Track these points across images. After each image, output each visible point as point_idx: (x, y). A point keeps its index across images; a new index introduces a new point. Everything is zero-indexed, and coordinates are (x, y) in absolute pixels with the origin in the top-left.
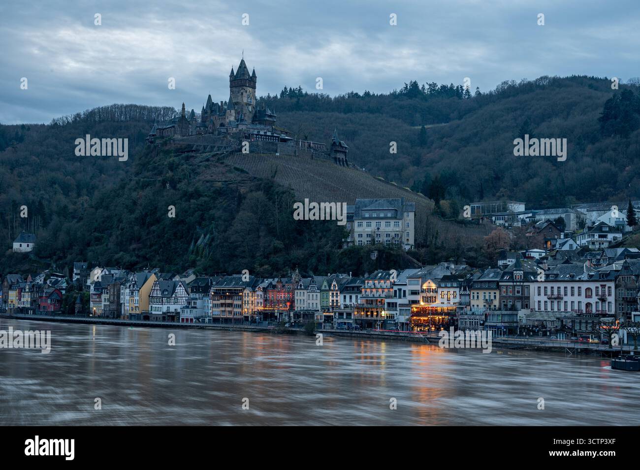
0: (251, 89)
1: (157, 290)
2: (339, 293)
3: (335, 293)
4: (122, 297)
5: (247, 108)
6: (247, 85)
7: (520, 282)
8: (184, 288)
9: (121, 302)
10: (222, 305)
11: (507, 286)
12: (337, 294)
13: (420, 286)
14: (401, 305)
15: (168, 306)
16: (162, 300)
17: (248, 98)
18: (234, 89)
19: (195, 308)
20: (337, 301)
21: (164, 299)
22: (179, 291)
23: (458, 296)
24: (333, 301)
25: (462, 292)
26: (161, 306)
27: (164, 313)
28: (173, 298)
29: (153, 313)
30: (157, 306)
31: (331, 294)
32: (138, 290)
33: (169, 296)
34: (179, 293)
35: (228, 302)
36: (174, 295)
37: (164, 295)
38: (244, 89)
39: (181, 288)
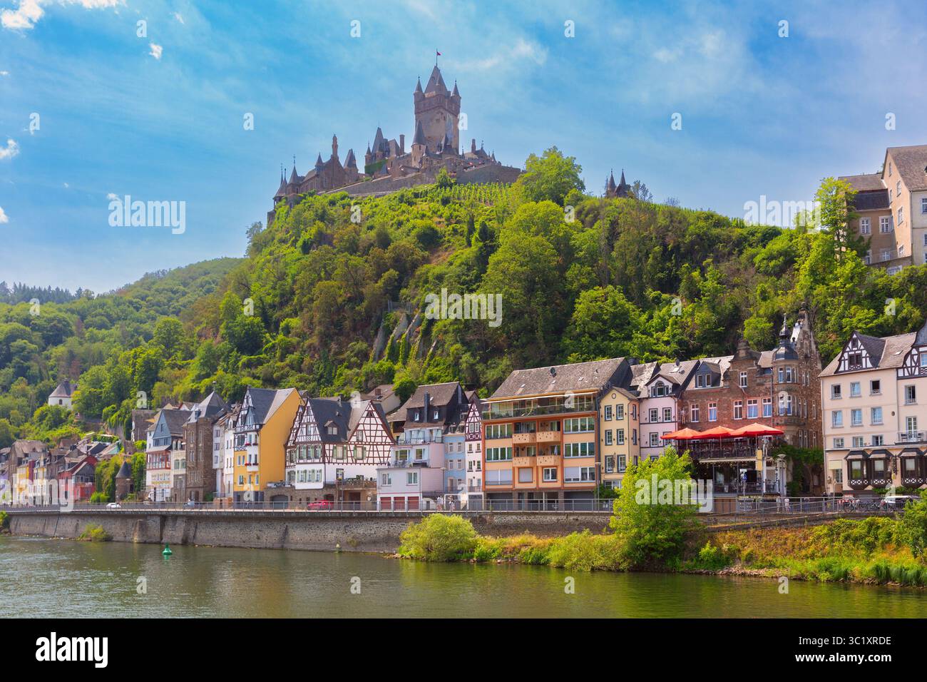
0: (451, 117)
1: (308, 424)
4: (216, 453)
6: (447, 108)
8: (379, 421)
9: (215, 466)
10: (519, 450)
15: (340, 466)
16: (324, 451)
19: (424, 465)
21: (327, 446)
22: (367, 427)
26: (321, 467)
27: (327, 486)
28: (352, 447)
29: (299, 486)
30: (309, 468)
32: (257, 431)
33: (340, 439)
34: (368, 433)
35: (545, 437)
36: (354, 439)
37: (326, 438)
38: (442, 114)
39: (373, 420)
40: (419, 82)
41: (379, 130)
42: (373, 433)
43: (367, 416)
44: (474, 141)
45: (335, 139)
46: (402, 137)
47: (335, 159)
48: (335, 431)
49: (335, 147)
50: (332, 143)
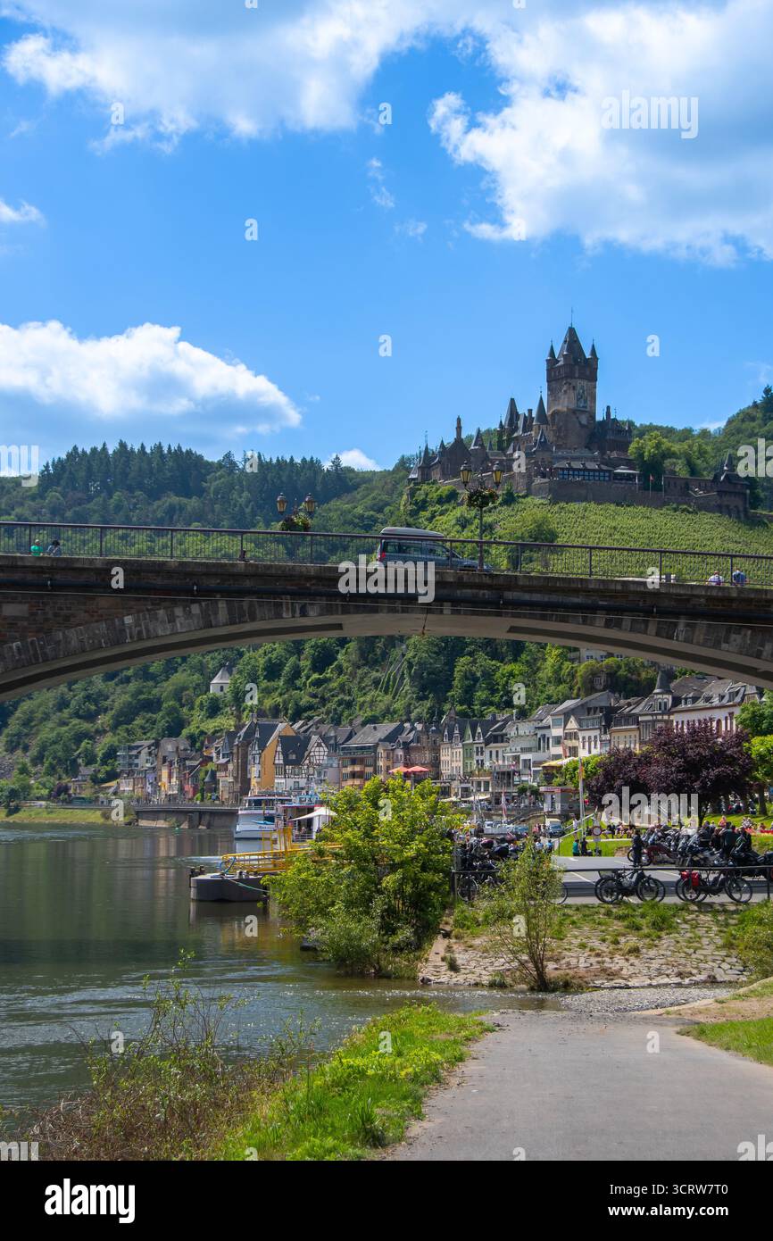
0: (585, 383)
1: (279, 752)
2: (483, 745)
3: (479, 746)
4: (249, 767)
5: (575, 419)
6: (577, 375)
7: (662, 714)
11: (646, 722)
12: (482, 748)
13: (562, 730)
14: (537, 764)
15: (297, 780)
16: (285, 771)
17: (578, 400)
18: (554, 384)
20: (482, 761)
21: (287, 767)
22: (316, 753)
23: (598, 743)
24: (477, 761)
25: (604, 737)
26: (283, 781)
28: (305, 767)
30: (279, 780)
31: (475, 750)
32: (260, 754)
33: (297, 763)
34: (317, 757)
35: (357, 768)
36: (307, 762)
37: (287, 762)
38: (570, 384)
39: (321, 749)
40: (552, 347)
41: (512, 400)
42: (321, 758)
43: (318, 746)
44: (608, 408)
45: (459, 420)
46: (530, 411)
47: (459, 441)
48: (294, 757)
49: (459, 428)
50: (456, 425)
